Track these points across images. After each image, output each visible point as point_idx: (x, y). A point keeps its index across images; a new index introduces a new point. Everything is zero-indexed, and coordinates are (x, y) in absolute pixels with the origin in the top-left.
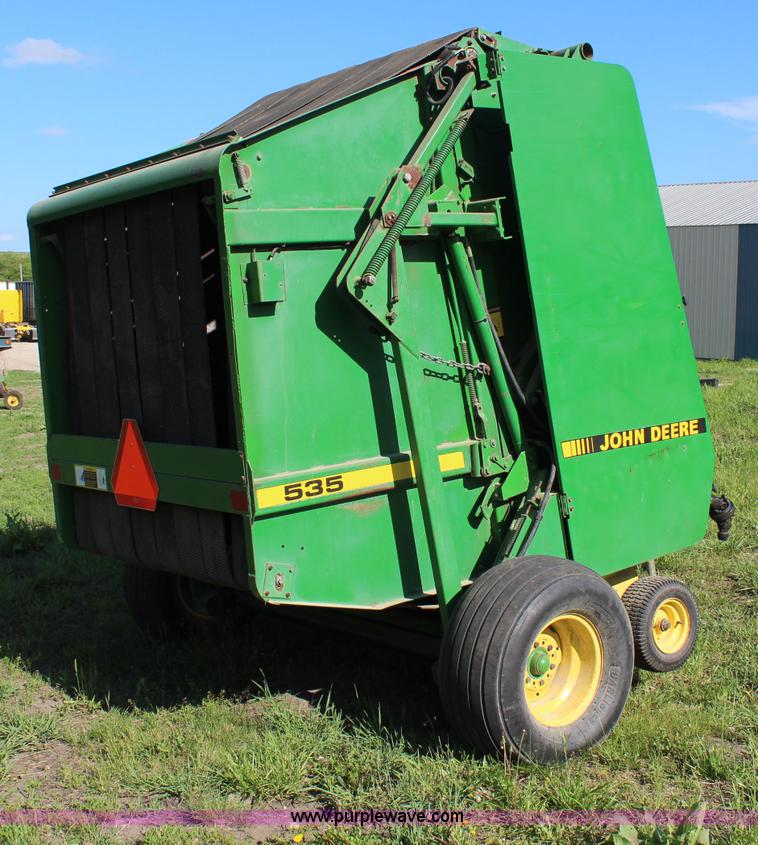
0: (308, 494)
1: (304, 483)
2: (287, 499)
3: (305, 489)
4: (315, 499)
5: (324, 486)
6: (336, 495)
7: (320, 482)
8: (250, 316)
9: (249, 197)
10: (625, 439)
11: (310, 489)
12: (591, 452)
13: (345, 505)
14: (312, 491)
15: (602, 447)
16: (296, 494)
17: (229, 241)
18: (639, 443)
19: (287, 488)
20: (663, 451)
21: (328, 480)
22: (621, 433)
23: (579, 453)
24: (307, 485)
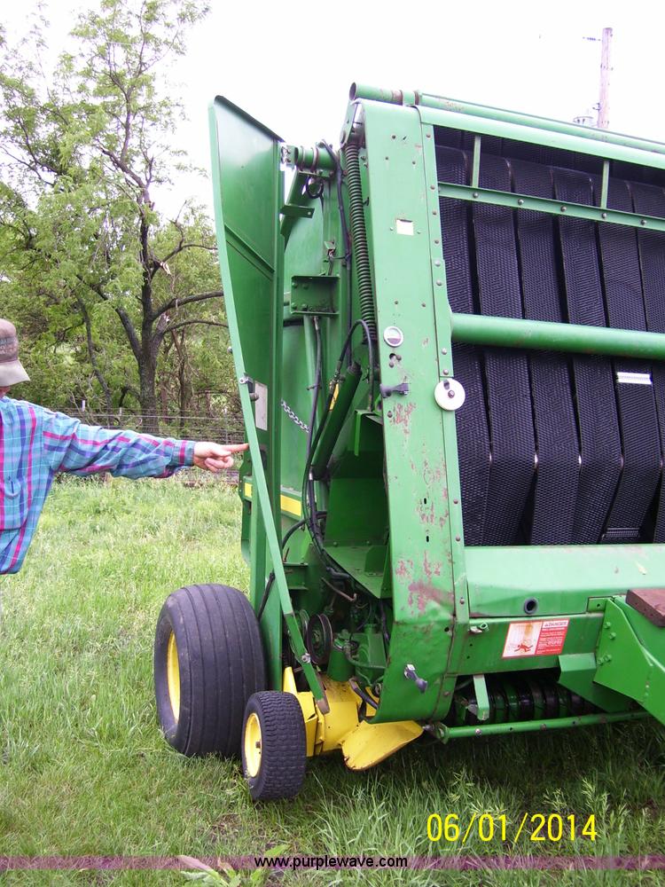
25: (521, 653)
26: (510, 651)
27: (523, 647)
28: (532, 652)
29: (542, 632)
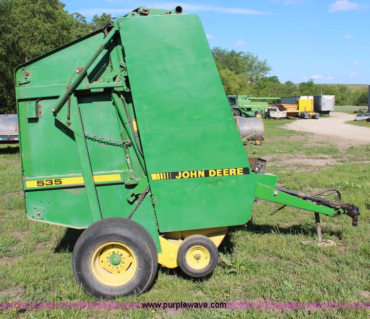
0: (47, 184)
1: (45, 181)
2: (38, 185)
3: (45, 183)
4: (50, 186)
5: (54, 182)
6: (59, 186)
7: (52, 181)
8: (29, 123)
9: (29, 82)
10: (192, 174)
11: (48, 183)
12: (169, 178)
13: (67, 190)
14: (48, 184)
15: (177, 177)
16: (42, 184)
17: (17, 98)
18: (201, 176)
19: (38, 182)
20: (217, 181)
21: (55, 180)
22: (189, 172)
23: (162, 178)
24: (46, 181)
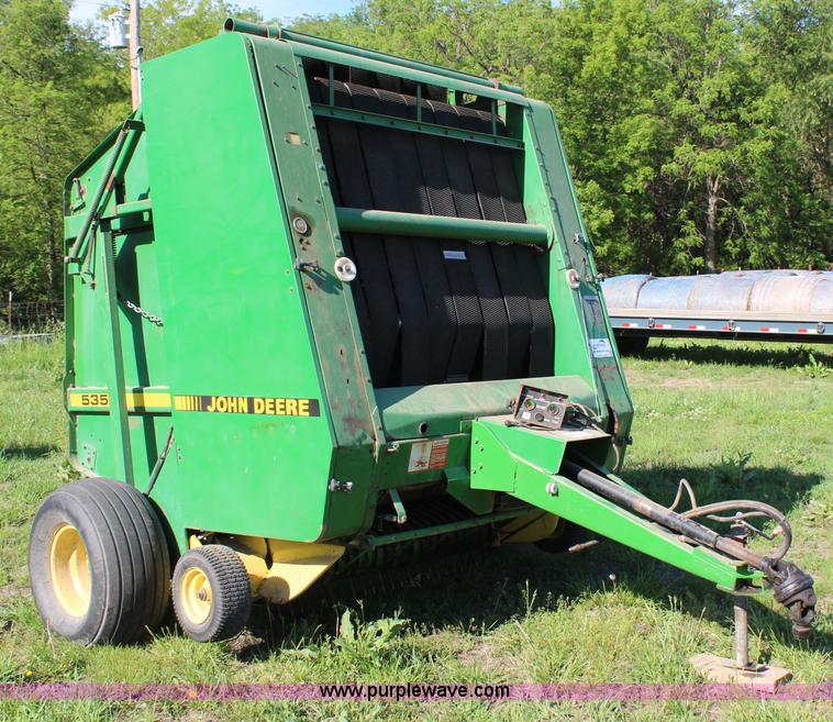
0: (92, 403)
2: (83, 404)
3: (90, 400)
4: (95, 408)
5: (99, 399)
6: (105, 408)
7: (97, 397)
9: (84, 206)
10: (230, 404)
12: (199, 410)
14: (94, 401)
15: (208, 408)
16: (87, 401)
18: (243, 412)
19: (82, 397)
20: (267, 426)
21: (101, 397)
22: (226, 398)
23: (189, 407)
24: (92, 396)
25: (420, 468)
26: (412, 468)
27: (421, 463)
28: (426, 467)
29: (433, 450)
